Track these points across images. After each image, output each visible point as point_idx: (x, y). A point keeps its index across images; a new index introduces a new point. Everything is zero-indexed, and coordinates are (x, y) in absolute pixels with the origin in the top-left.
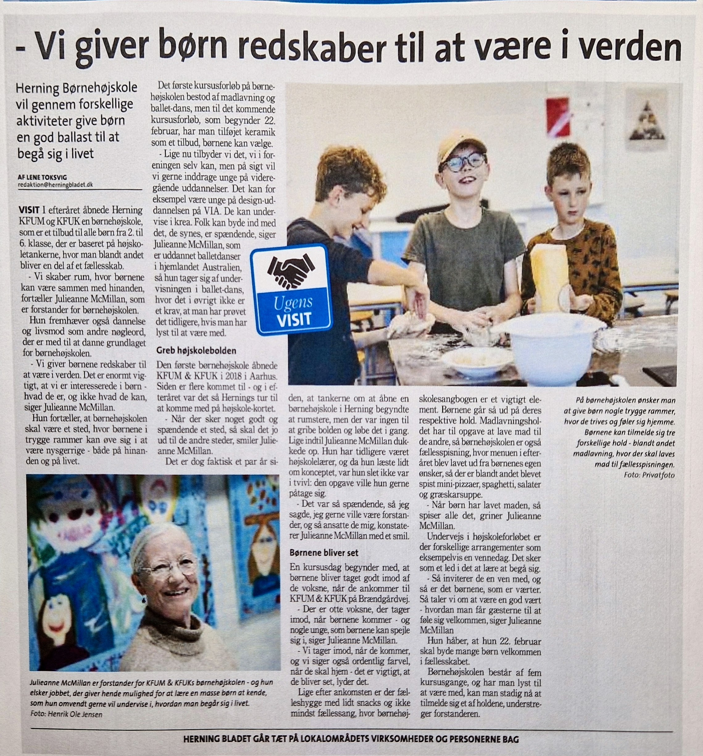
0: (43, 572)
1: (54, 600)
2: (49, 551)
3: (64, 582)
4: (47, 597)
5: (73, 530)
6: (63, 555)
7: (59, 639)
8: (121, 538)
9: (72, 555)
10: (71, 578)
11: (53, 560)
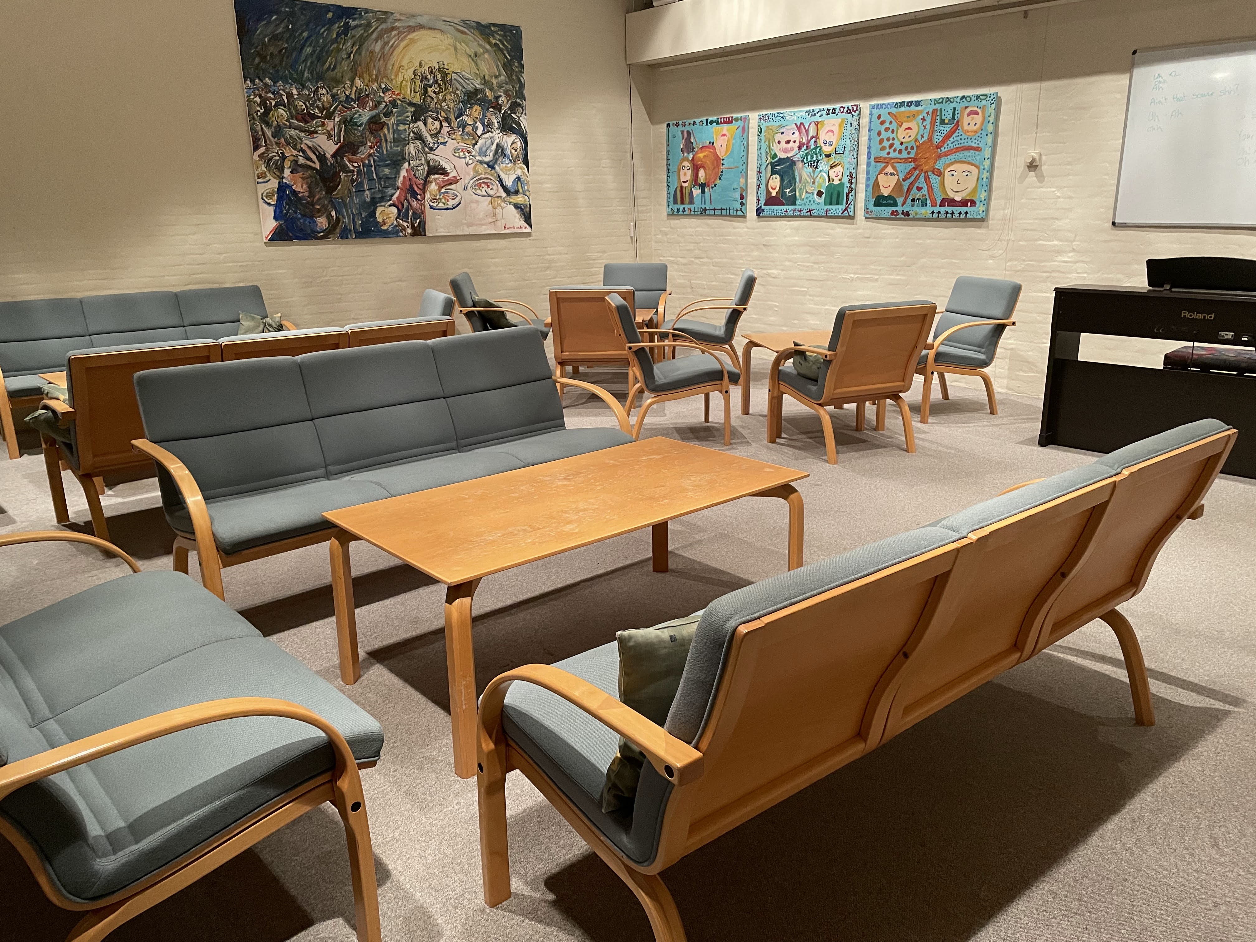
0: (772, 164)
1: (774, 176)
2: (775, 155)
3: (779, 170)
4: (772, 175)
5: (786, 149)
6: (780, 159)
7: (774, 194)
8: (807, 155)
9: (784, 159)
10: (782, 168)
11: (776, 159)
